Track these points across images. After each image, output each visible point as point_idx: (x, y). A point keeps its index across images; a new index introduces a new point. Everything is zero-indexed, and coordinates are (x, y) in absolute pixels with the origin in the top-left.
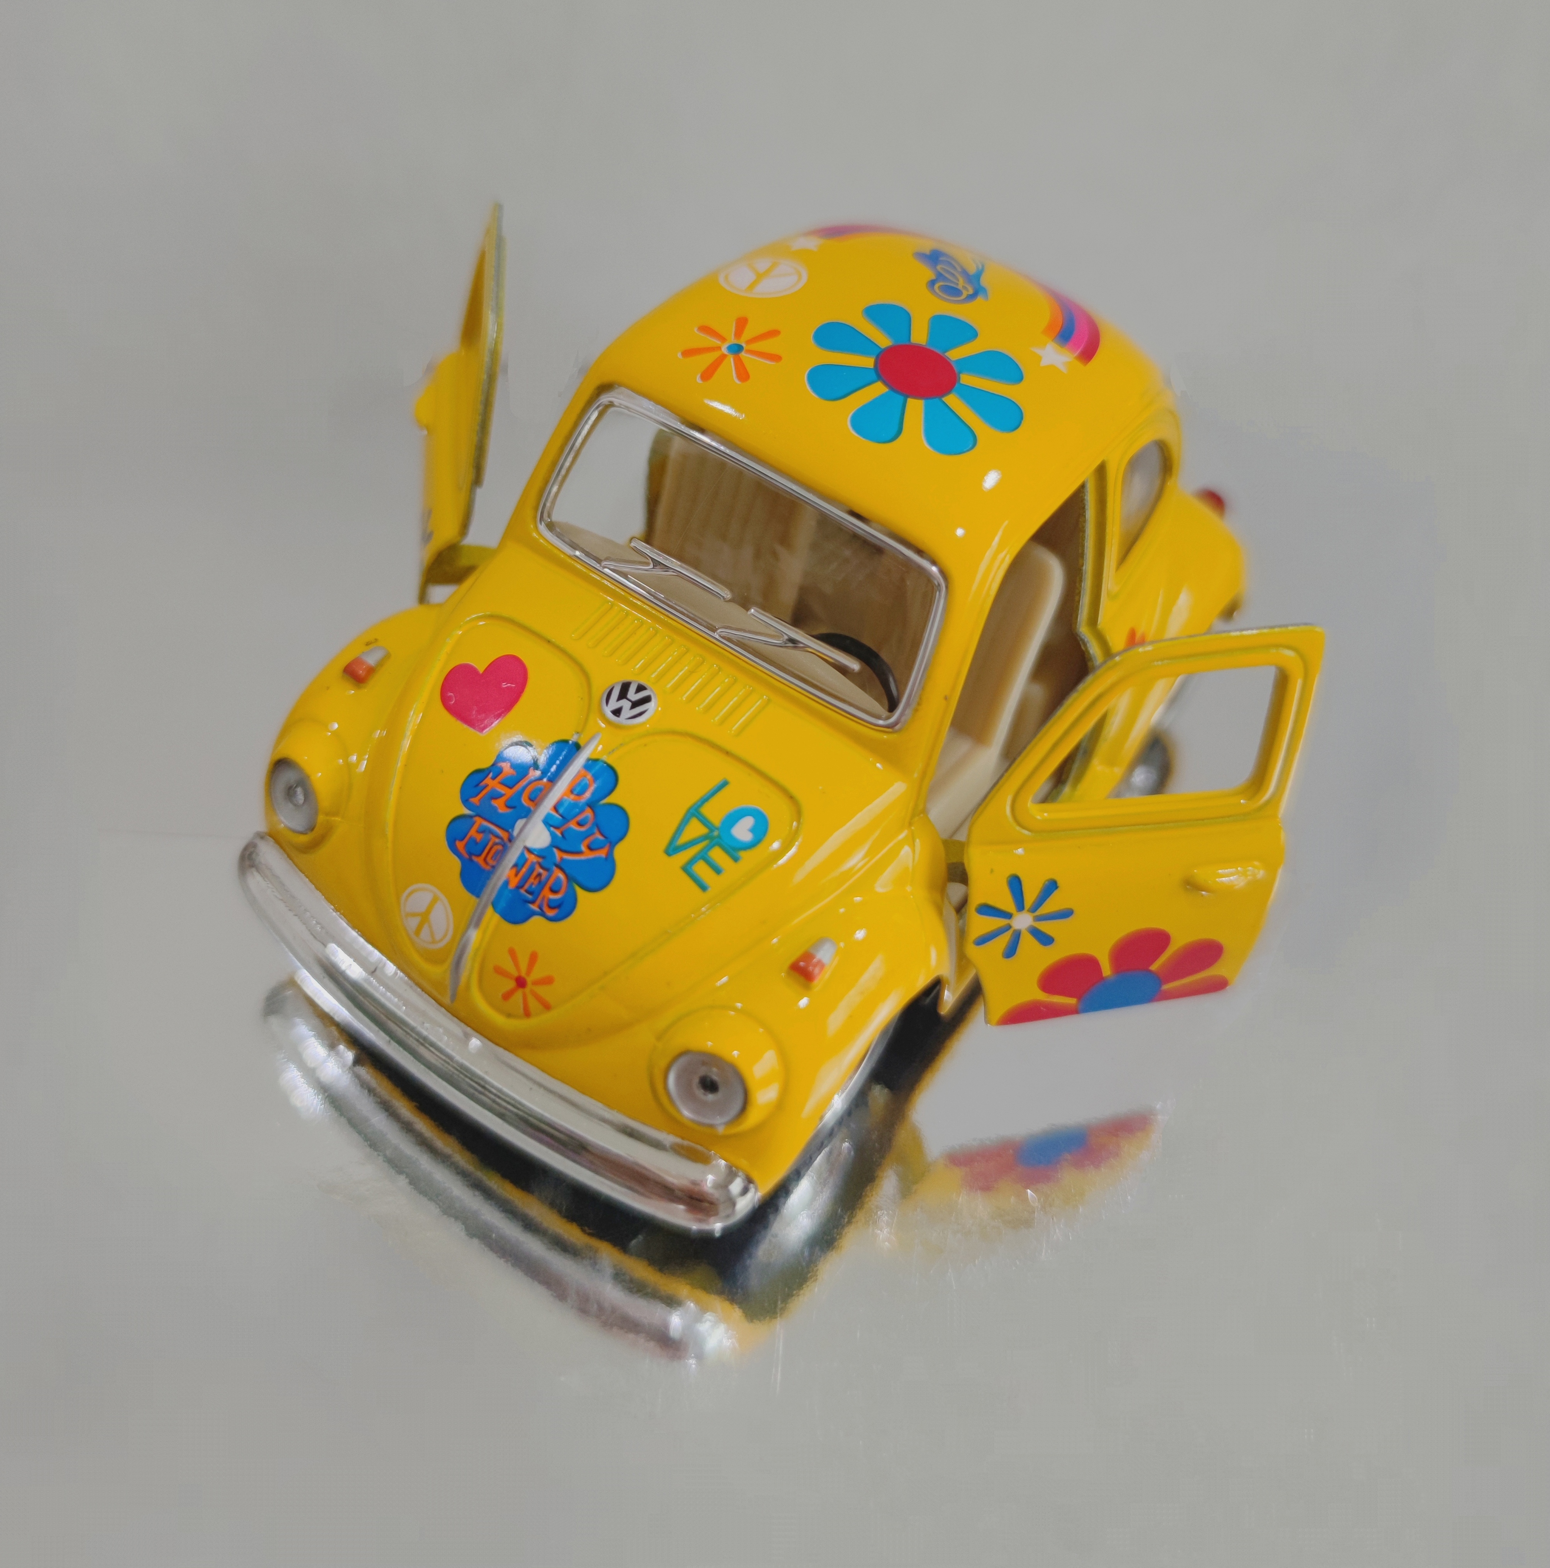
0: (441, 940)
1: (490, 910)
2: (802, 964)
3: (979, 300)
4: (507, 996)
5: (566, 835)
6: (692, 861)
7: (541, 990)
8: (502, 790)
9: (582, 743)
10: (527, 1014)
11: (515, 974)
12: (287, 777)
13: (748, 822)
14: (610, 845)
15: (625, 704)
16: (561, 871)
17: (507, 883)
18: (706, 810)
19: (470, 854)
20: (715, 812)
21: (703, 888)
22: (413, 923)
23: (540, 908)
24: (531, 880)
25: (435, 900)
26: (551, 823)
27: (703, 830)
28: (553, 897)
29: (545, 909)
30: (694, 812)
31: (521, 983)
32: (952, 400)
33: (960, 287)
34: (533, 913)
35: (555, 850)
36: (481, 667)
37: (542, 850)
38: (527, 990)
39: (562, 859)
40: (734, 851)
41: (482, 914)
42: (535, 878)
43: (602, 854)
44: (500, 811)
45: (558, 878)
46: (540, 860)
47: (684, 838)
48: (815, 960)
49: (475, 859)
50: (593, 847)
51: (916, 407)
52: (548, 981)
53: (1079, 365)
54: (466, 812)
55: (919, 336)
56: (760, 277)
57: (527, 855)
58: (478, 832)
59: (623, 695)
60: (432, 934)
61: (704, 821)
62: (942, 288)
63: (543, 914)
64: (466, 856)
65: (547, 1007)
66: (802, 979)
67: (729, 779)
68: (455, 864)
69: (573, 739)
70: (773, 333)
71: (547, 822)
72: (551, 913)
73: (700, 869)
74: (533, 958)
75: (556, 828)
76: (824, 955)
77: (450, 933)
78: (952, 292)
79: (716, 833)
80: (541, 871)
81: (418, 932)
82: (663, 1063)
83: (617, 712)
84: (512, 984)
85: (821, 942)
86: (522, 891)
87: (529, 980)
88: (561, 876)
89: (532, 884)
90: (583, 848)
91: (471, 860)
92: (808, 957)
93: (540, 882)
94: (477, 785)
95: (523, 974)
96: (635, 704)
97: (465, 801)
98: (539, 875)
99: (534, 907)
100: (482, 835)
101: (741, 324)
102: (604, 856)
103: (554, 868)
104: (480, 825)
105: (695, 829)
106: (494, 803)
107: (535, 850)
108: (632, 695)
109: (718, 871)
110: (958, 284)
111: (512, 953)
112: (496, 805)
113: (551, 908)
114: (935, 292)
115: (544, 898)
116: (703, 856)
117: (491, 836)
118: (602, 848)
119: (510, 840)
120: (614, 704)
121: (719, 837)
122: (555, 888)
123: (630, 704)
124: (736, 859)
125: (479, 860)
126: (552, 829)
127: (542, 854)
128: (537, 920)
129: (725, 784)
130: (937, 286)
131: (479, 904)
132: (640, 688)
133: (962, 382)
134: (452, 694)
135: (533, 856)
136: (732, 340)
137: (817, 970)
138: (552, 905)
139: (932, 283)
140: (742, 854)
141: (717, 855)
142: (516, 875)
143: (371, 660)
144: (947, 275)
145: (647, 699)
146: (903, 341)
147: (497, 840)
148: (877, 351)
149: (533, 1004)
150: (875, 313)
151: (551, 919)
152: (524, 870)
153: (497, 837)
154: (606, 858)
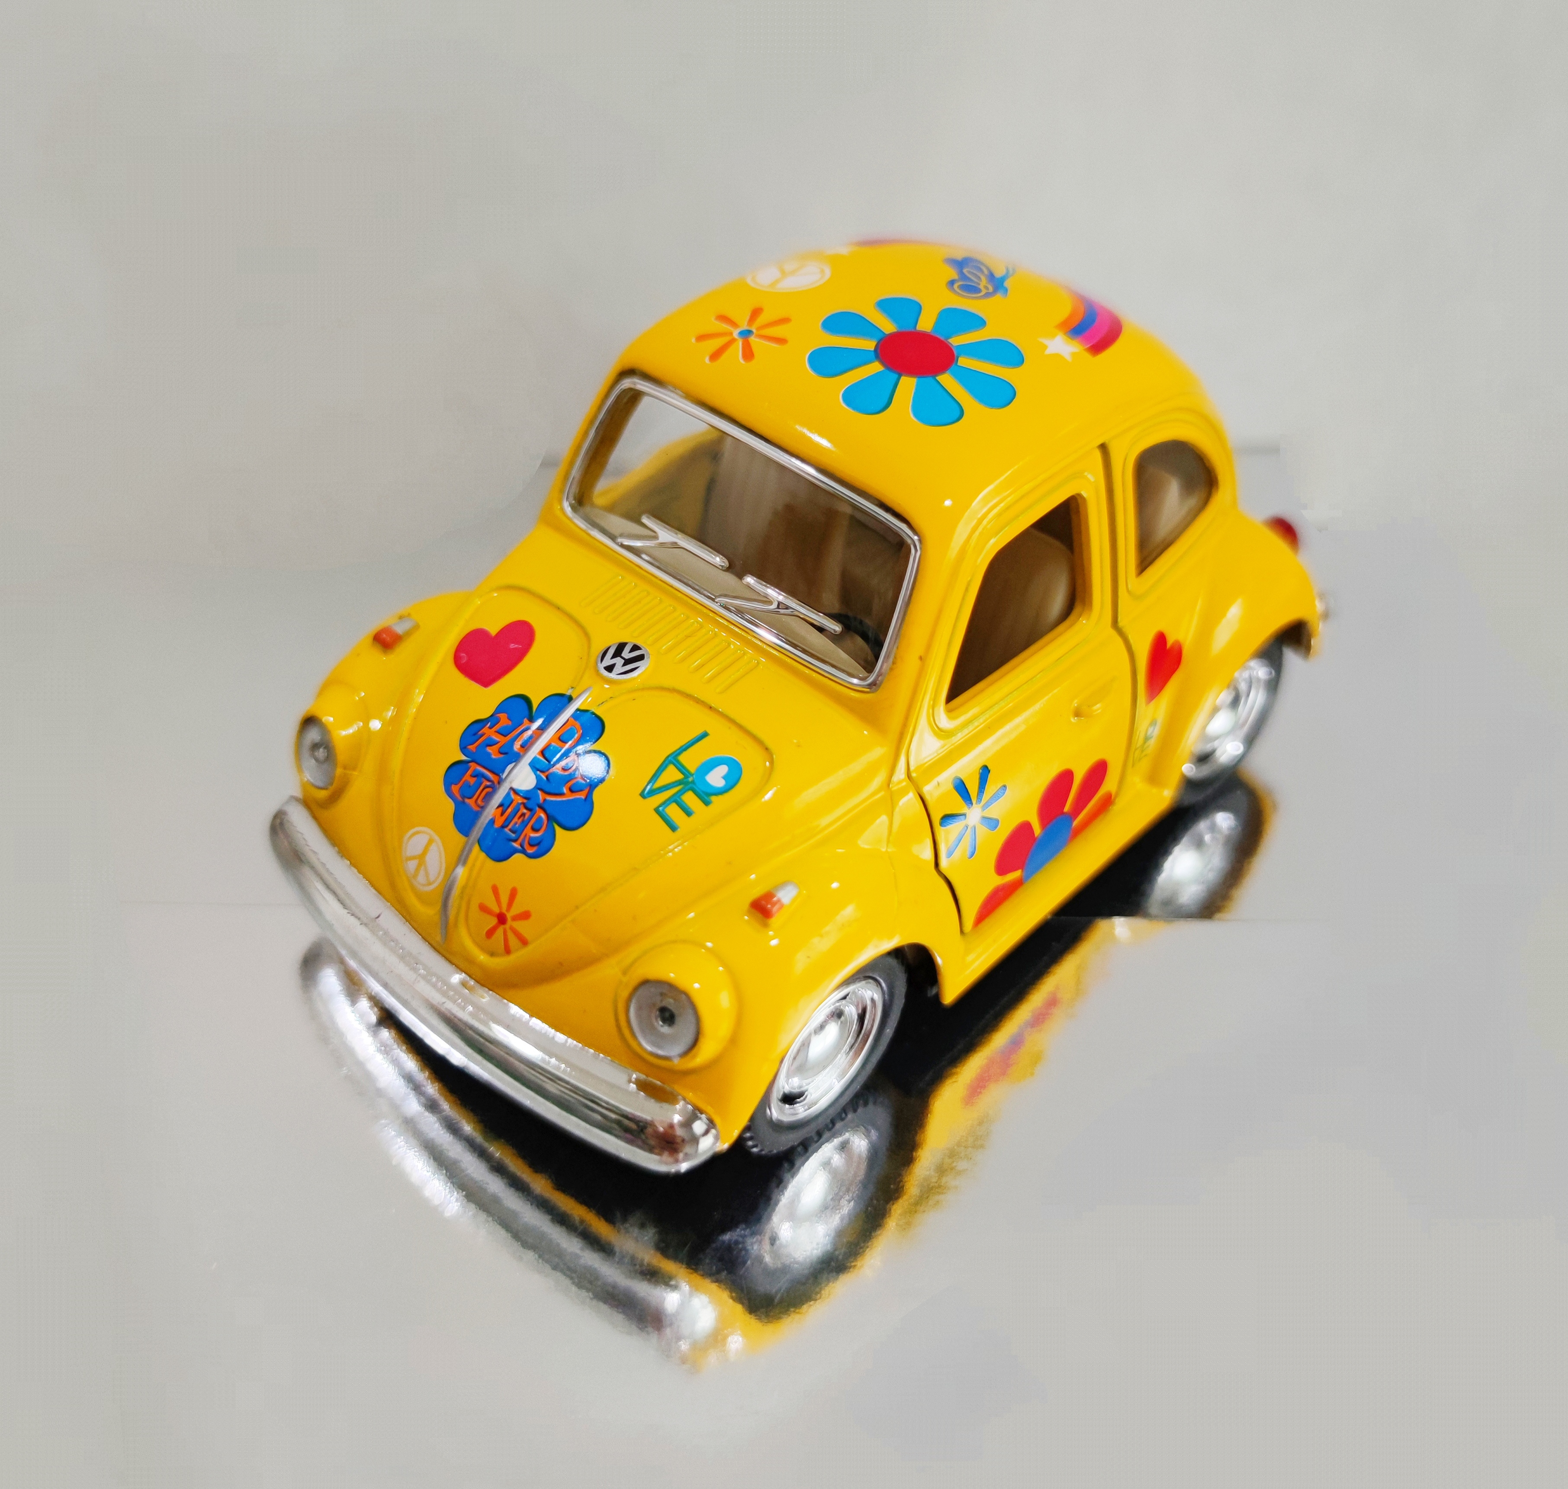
0: (434, 882)
1: (476, 848)
2: (763, 902)
3: (998, 297)
4: (490, 933)
5: (551, 778)
6: (665, 803)
7: (520, 926)
8: (496, 738)
9: (574, 696)
10: (508, 951)
11: (496, 910)
12: (313, 735)
13: (723, 769)
14: (590, 788)
15: (619, 661)
16: (543, 812)
17: (492, 821)
18: (683, 758)
19: (464, 797)
20: (691, 760)
21: (673, 828)
22: (412, 865)
23: (521, 845)
24: (516, 819)
25: (430, 841)
26: (538, 766)
27: (680, 776)
28: (533, 835)
29: (526, 846)
30: (673, 759)
31: (502, 919)
32: (945, 379)
33: (981, 287)
34: (516, 851)
35: (539, 792)
36: (493, 630)
37: (528, 791)
38: (507, 926)
39: (545, 800)
40: (706, 796)
41: (470, 851)
42: (519, 818)
43: (582, 796)
44: (493, 757)
45: (540, 817)
46: (525, 801)
47: (661, 782)
48: (775, 899)
49: (467, 801)
50: (573, 789)
51: (908, 384)
52: (525, 916)
53: (1088, 356)
54: (464, 758)
55: (926, 324)
56: (784, 274)
57: (513, 796)
58: (472, 776)
59: (618, 653)
60: (427, 874)
61: (681, 768)
62: (962, 287)
63: (524, 852)
64: (460, 799)
65: (524, 942)
66: (760, 916)
67: (708, 732)
68: (449, 806)
69: (568, 693)
70: (785, 320)
71: (534, 766)
72: (530, 851)
73: (673, 811)
74: (513, 894)
75: (542, 772)
76: (785, 896)
77: (442, 874)
78: (971, 289)
79: (690, 779)
80: (525, 811)
81: (415, 875)
82: (625, 994)
83: (610, 669)
84: (494, 921)
85: (783, 885)
86: (506, 830)
87: (509, 916)
88: (543, 815)
89: (516, 823)
90: (565, 790)
91: (464, 802)
92: (769, 896)
93: (523, 821)
94: (475, 734)
95: (504, 910)
96: (627, 662)
97: (463, 748)
98: (523, 815)
99: (516, 845)
100: (475, 779)
101: (756, 313)
102: (583, 797)
103: (537, 808)
104: (475, 770)
105: (671, 774)
106: (489, 750)
107: (521, 791)
108: (626, 654)
109: (688, 813)
110: (979, 284)
111: (495, 890)
112: (490, 751)
113: (531, 845)
114: (953, 289)
115: (526, 835)
116: (676, 800)
117: (483, 779)
118: (581, 791)
119: (499, 783)
120: (608, 661)
121: (693, 782)
122: (537, 827)
123: (623, 661)
124: (707, 803)
125: (470, 802)
126: (538, 772)
127: (527, 796)
128: (518, 857)
129: (705, 735)
130: (956, 286)
131: (467, 842)
132: (635, 648)
133: (959, 364)
134: (464, 655)
135: (519, 797)
136: (744, 326)
137: (775, 909)
138: (532, 843)
139: (952, 283)
140: (713, 798)
141: (690, 799)
142: (502, 814)
143: (399, 629)
144: (970, 276)
145: (641, 658)
146: (909, 328)
147: (488, 783)
148: (880, 336)
149: (513, 941)
150: (886, 306)
151: (531, 856)
152: (509, 810)
153: (489, 780)
154: (586, 799)
